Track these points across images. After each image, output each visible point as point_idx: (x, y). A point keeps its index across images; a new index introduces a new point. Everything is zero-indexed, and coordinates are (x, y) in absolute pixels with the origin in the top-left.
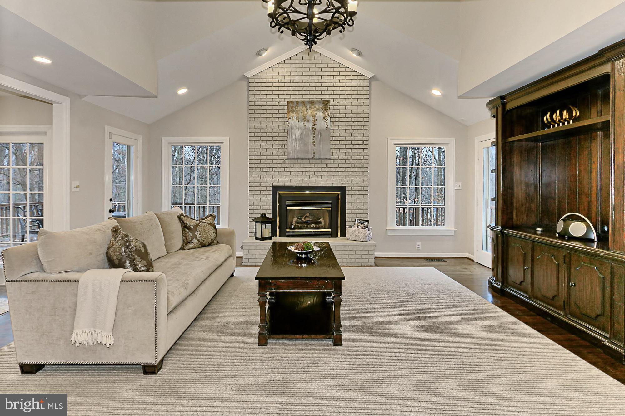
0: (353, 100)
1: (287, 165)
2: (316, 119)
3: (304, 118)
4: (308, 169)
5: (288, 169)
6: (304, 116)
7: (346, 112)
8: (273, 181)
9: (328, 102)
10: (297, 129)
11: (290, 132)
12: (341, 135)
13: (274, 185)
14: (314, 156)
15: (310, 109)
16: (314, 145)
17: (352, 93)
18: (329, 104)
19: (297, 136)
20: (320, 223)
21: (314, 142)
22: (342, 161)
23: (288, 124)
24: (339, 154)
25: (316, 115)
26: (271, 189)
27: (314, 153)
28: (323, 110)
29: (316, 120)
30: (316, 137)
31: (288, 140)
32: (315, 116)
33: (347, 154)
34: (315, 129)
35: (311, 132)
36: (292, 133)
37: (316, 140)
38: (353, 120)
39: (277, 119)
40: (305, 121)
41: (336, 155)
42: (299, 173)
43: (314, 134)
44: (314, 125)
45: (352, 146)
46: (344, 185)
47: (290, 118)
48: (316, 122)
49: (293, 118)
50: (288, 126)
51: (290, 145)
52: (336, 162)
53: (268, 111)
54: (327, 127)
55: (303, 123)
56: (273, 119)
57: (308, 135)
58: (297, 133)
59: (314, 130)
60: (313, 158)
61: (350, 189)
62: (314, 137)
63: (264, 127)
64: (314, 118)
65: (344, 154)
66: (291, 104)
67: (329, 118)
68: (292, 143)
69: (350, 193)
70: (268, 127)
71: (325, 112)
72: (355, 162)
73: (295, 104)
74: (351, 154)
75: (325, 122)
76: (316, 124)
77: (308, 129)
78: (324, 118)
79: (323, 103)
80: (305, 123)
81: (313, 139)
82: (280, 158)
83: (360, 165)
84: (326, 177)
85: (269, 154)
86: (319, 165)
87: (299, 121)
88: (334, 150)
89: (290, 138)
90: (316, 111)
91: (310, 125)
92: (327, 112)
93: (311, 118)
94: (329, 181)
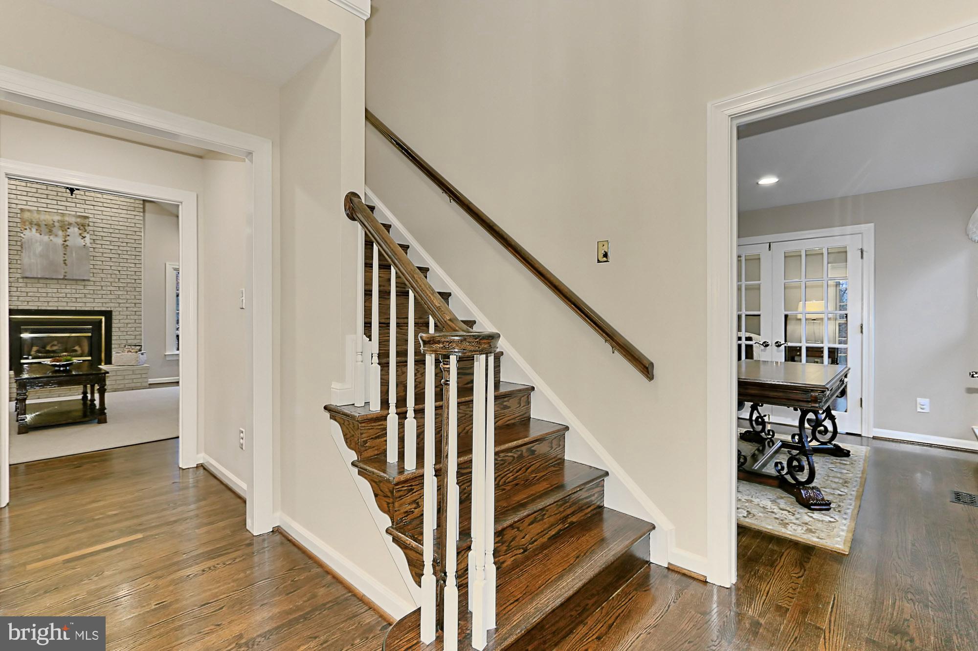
0: (121, 219)
1: (22, 285)
2: (68, 234)
3: (50, 232)
4: (56, 291)
5: (23, 289)
6: (50, 230)
7: (111, 231)
9: (86, 217)
10: (39, 243)
11: (26, 246)
12: (105, 255)
14: (65, 276)
15: (58, 222)
16: (65, 263)
17: (120, 211)
18: (88, 219)
19: (37, 252)
20: (76, 350)
21: (65, 260)
22: (106, 284)
23: (23, 236)
24: (102, 275)
25: (68, 230)
27: (66, 272)
29: (69, 236)
30: (68, 254)
31: (24, 254)
32: (66, 231)
33: (113, 276)
34: (67, 246)
35: (61, 248)
36: (29, 247)
37: (68, 258)
38: (121, 240)
40: (50, 235)
41: (98, 276)
42: (42, 294)
43: (66, 251)
44: (65, 241)
45: (119, 268)
46: (109, 309)
47: (27, 229)
48: (68, 238)
49: (31, 229)
50: (24, 238)
51: (26, 261)
52: (98, 284)
54: (84, 245)
55: (47, 236)
57: (56, 251)
58: (39, 248)
59: (65, 247)
60: (64, 278)
61: (117, 313)
62: (65, 254)
64: (65, 233)
65: (109, 276)
66: (28, 213)
67: (88, 236)
68: (31, 259)
69: (118, 317)
71: (82, 227)
72: (125, 285)
73: (35, 212)
74: (119, 276)
75: (82, 239)
76: (68, 240)
77: (55, 244)
78: (80, 234)
79: (79, 218)
80: (52, 237)
81: (64, 257)
83: (131, 288)
84: (84, 300)
86: (73, 287)
87: (41, 234)
88: (95, 271)
89: (26, 252)
90: (68, 224)
91: (59, 241)
92: (84, 228)
93: (60, 233)
94: (88, 305)
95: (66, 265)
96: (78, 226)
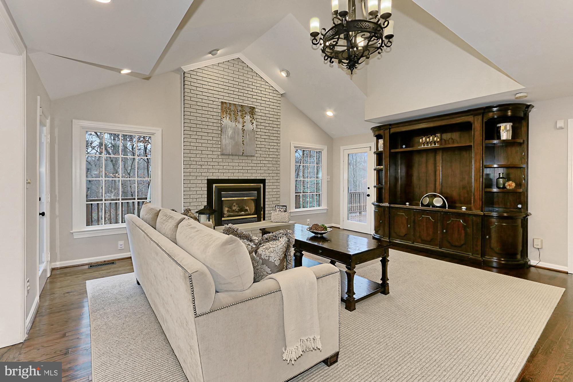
0: (270, 109)
1: (221, 160)
3: (236, 119)
4: (237, 164)
5: (221, 164)
6: (236, 118)
7: (265, 118)
8: (208, 174)
9: (254, 108)
10: (230, 128)
11: (223, 131)
12: (262, 137)
13: (209, 178)
14: (243, 153)
15: (240, 112)
16: (243, 143)
17: (269, 103)
18: (254, 110)
19: (229, 136)
20: (247, 210)
21: (243, 141)
22: (263, 158)
23: (222, 123)
25: (245, 118)
26: (206, 182)
27: (243, 150)
28: (250, 114)
29: (245, 122)
30: (245, 136)
31: (222, 137)
32: (244, 118)
33: (266, 153)
34: (244, 130)
35: (241, 131)
36: (225, 131)
37: (245, 139)
38: (270, 125)
39: (211, 117)
40: (236, 122)
41: (259, 153)
42: (230, 168)
43: (243, 134)
44: (243, 126)
45: (269, 147)
46: (264, 178)
47: (224, 117)
48: (245, 124)
49: (226, 117)
50: (223, 124)
51: (224, 142)
52: (258, 159)
53: (204, 108)
54: (253, 129)
55: (234, 123)
56: (208, 116)
57: (238, 134)
58: (230, 132)
60: (242, 155)
61: (268, 181)
62: (243, 136)
63: (200, 123)
64: (243, 120)
65: (264, 152)
66: (225, 105)
67: (255, 122)
68: (226, 141)
69: (268, 184)
70: (204, 123)
71: (252, 116)
72: (272, 159)
73: (228, 105)
74: (269, 153)
75: (252, 124)
76: (245, 126)
77: (238, 129)
78: (251, 121)
79: (250, 108)
80: (236, 123)
81: (243, 139)
82: (215, 153)
83: (275, 162)
84: (251, 171)
85: (204, 149)
86: (246, 161)
87: (231, 121)
88: (257, 149)
89: (224, 135)
90: (245, 114)
91: (240, 126)
92: (253, 116)
93: (241, 120)
94: (253, 175)
95: (244, 145)
96: (250, 115)
